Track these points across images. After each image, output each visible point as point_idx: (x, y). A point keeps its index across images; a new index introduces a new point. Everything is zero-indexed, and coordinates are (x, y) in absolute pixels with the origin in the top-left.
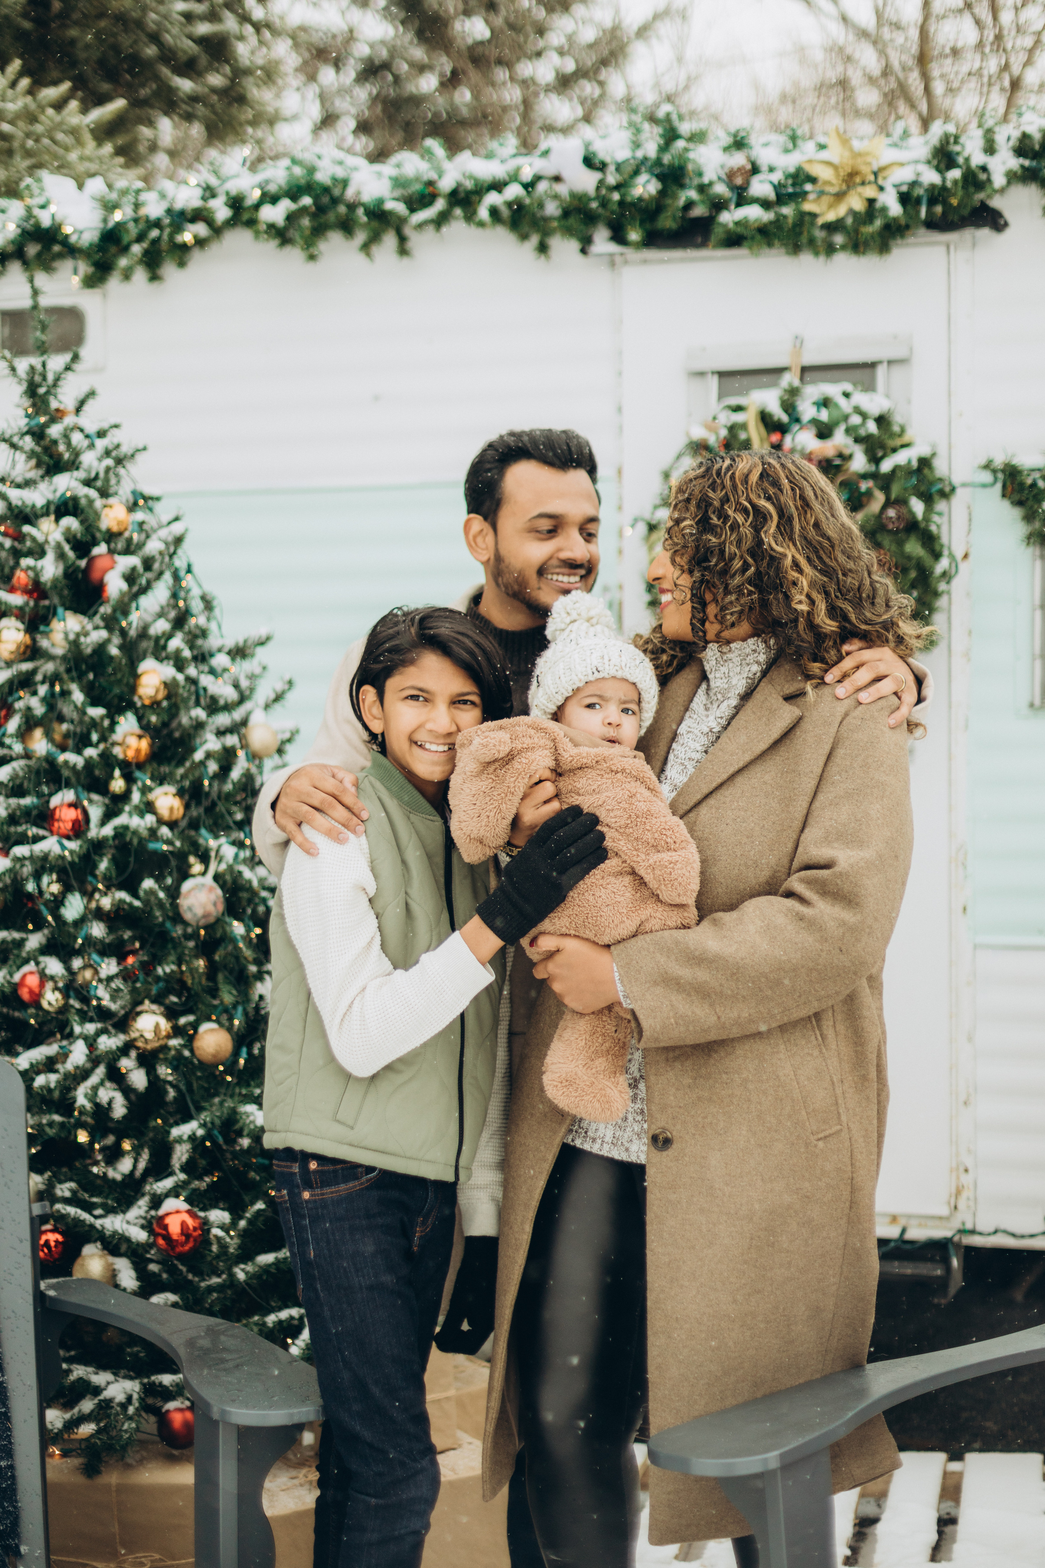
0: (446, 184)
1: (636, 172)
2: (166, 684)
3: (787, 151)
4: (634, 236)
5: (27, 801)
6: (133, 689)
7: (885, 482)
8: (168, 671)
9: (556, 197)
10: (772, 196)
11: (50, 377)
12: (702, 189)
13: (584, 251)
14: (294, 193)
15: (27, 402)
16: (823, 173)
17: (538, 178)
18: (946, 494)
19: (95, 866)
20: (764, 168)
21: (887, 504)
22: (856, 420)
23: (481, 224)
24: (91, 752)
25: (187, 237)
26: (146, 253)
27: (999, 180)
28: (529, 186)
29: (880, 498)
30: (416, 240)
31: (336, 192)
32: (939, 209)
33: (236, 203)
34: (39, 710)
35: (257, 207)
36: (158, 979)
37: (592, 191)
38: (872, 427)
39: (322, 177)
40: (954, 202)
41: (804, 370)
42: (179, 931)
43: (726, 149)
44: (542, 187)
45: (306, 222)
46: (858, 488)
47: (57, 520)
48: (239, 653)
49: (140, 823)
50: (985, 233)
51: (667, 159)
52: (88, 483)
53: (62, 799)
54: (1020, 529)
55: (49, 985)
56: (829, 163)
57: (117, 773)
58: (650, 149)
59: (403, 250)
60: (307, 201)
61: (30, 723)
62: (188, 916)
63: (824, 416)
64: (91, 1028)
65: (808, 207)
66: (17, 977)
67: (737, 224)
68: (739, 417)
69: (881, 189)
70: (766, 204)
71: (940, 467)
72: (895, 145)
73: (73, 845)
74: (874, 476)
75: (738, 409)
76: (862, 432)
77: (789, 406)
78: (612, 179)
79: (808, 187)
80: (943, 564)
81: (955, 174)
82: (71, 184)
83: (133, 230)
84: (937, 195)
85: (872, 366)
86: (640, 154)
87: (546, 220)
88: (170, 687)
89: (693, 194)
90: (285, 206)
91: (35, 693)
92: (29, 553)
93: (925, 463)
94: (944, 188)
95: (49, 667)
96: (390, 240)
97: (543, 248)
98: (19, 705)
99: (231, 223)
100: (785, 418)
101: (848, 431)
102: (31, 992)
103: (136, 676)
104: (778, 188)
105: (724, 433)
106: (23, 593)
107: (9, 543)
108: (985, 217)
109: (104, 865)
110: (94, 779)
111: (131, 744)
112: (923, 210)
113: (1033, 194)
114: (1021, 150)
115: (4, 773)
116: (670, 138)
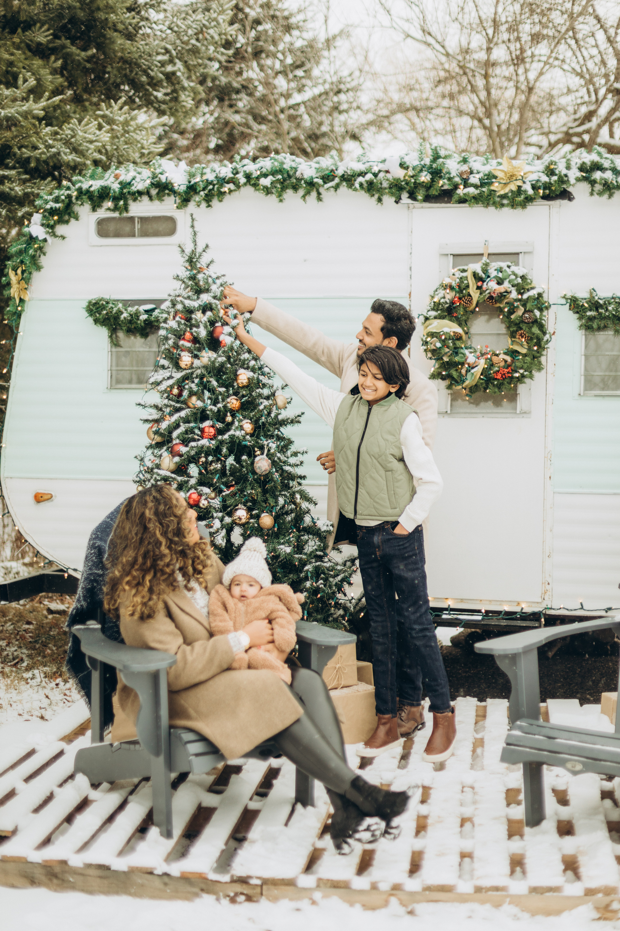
0: (340, 172)
1: (421, 171)
2: (249, 379)
3: (484, 165)
4: (420, 197)
5: (192, 425)
6: (236, 380)
7: (524, 303)
8: (250, 374)
9: (387, 180)
10: (479, 183)
11: (197, 255)
12: (450, 179)
13: (397, 202)
14: (273, 173)
15: (187, 265)
16: (500, 174)
17: (380, 171)
18: (547, 308)
19: (221, 450)
20: (475, 171)
21: (525, 311)
22: (513, 277)
23: (355, 190)
24: (219, 406)
25: (225, 189)
26: (206, 195)
27: (572, 181)
28: (376, 175)
29: (522, 309)
30: (325, 195)
31: (291, 173)
32: (547, 192)
33: (248, 176)
34: (195, 388)
35: (258, 178)
36: (245, 496)
37: (402, 179)
38: (519, 280)
39: (286, 166)
40: (553, 188)
41: (489, 254)
42: (251, 477)
43: (459, 163)
44: (381, 175)
45: (279, 186)
46: (513, 305)
47: (204, 312)
49: (239, 434)
50: (566, 202)
51: (434, 166)
52: (215, 297)
53: (207, 423)
54: (578, 323)
55: (203, 497)
56: (502, 171)
57: (229, 414)
58: (427, 161)
59: (319, 198)
60: (280, 177)
61: (192, 393)
62: (258, 471)
63: (500, 275)
64: (219, 514)
65: (492, 188)
66: (188, 494)
67: (465, 194)
68: (464, 274)
69: (524, 182)
70: (476, 187)
71: (545, 297)
72: (529, 164)
73: (213, 442)
74: (520, 300)
75: (464, 271)
76: (516, 282)
77: (485, 271)
78: (411, 172)
79: (494, 180)
80: (547, 337)
81: (555, 178)
82: (172, 164)
83: (202, 185)
84: (547, 186)
85: (518, 254)
86: (422, 163)
87: (382, 189)
88: (250, 381)
89: (445, 181)
90: (270, 178)
91: (193, 382)
92: (191, 326)
93: (540, 295)
94: (550, 183)
95: (199, 372)
96: (314, 194)
97: (380, 200)
98: (187, 387)
99: (245, 184)
100: (484, 276)
101: (509, 282)
102: (194, 500)
103: (236, 376)
104: (481, 180)
105: (458, 280)
106: (189, 341)
107: (183, 321)
108: (566, 195)
109: (224, 450)
110: (220, 416)
111: (233, 402)
112: (541, 191)
113: (585, 187)
114: (582, 169)
115: (183, 414)
116: (436, 157)
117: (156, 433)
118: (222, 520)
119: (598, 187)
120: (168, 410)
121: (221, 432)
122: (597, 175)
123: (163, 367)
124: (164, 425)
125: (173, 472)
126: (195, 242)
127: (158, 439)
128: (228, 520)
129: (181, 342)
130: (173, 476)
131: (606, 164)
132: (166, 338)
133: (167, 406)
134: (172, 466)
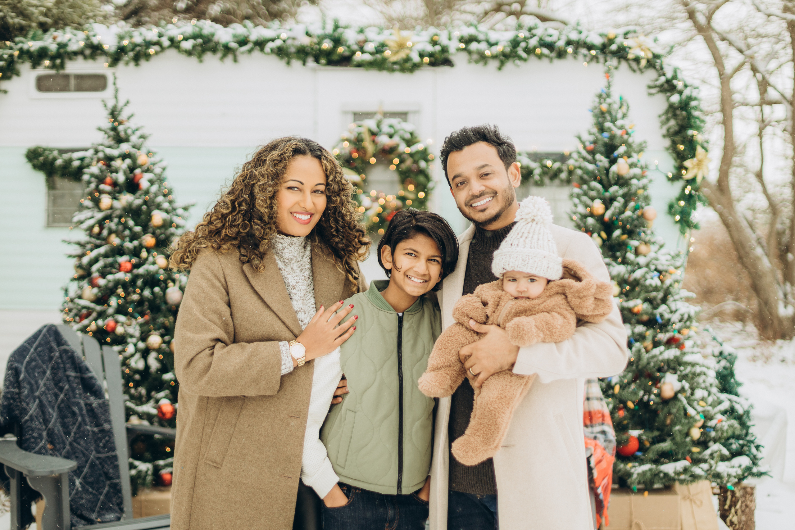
0: (253, 38)
1: (324, 39)
2: (163, 219)
3: (378, 34)
4: (323, 61)
5: (110, 260)
6: (150, 221)
7: (411, 155)
8: (164, 215)
9: (294, 46)
10: (373, 51)
11: (119, 109)
12: (349, 47)
13: (303, 65)
14: (195, 37)
15: (110, 117)
16: (391, 43)
17: (288, 38)
19: (136, 283)
20: (370, 40)
21: (412, 163)
23: (267, 54)
24: (136, 243)
25: (152, 51)
26: (135, 56)
27: (453, 50)
28: (284, 41)
29: (410, 160)
30: (241, 58)
31: (211, 38)
32: (432, 59)
33: (172, 40)
34: (114, 227)
35: (181, 41)
36: (158, 323)
37: (308, 45)
38: (408, 136)
39: (206, 32)
40: (438, 56)
41: (383, 113)
42: (163, 307)
43: (357, 33)
44: (289, 41)
45: (199, 48)
46: (403, 157)
47: (123, 160)
48: (186, 209)
49: (152, 268)
50: (446, 68)
51: (335, 35)
52: (134, 147)
53: (124, 258)
55: (119, 325)
56: (393, 40)
57: (144, 250)
58: (329, 30)
59: (235, 61)
60: (201, 40)
61: (111, 232)
62: (169, 301)
63: (391, 130)
64: (134, 340)
65: (384, 55)
66: (107, 322)
67: (361, 60)
68: (361, 130)
69: (412, 51)
70: (371, 54)
71: (430, 150)
72: (416, 35)
73: (129, 275)
74: (408, 153)
75: (360, 126)
76: (404, 137)
77: (378, 127)
78: (315, 40)
79: (386, 48)
80: (431, 183)
81: (438, 48)
82: (104, 27)
83: (129, 47)
84: (431, 55)
85: (407, 113)
86: (326, 32)
87: (291, 53)
88: (164, 221)
89: (344, 48)
90: (192, 42)
91: (112, 222)
92: (112, 172)
93: (425, 149)
94: (435, 52)
95: (117, 212)
96: (230, 57)
97: (288, 63)
98: (106, 226)
99: (170, 47)
100: (377, 131)
101: (399, 136)
102: (112, 327)
103: (151, 216)
104: (376, 48)
105: (356, 135)
106: (110, 185)
107: (104, 167)
108: (447, 62)
109: (139, 282)
110: (136, 252)
111: (149, 240)
112: (427, 60)
113: (464, 55)
114: (461, 40)
115: (102, 250)
116: (336, 27)
117: (80, 266)
118: (135, 345)
119: (475, 57)
120: (89, 246)
121: (137, 266)
122: (474, 46)
123: (87, 208)
124: (85, 260)
125: (93, 302)
126: (116, 97)
127: (81, 272)
128: (141, 345)
129: (102, 187)
130: (92, 305)
131: (481, 37)
132: (89, 183)
133: (88, 243)
134: (92, 297)
